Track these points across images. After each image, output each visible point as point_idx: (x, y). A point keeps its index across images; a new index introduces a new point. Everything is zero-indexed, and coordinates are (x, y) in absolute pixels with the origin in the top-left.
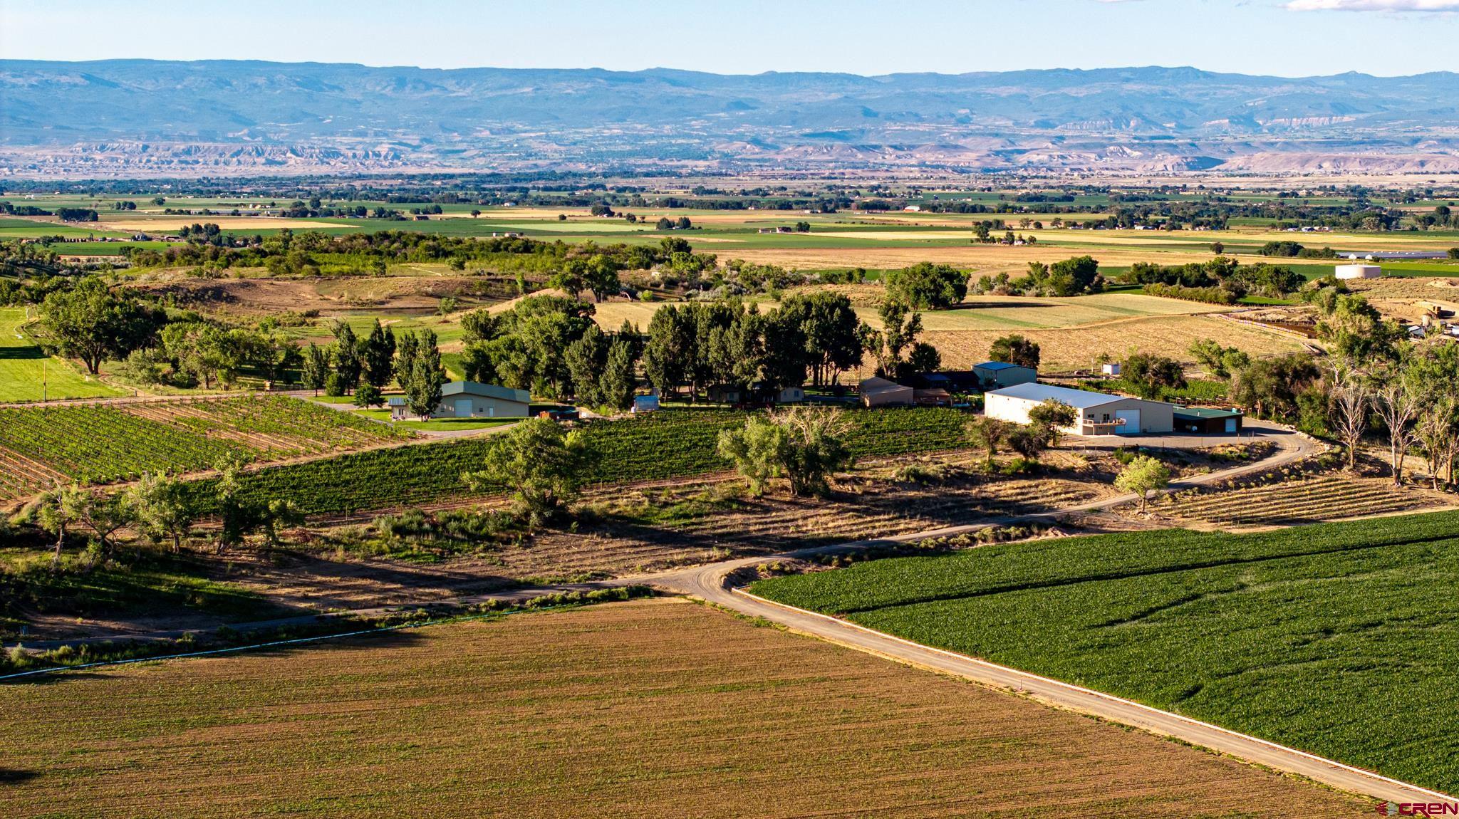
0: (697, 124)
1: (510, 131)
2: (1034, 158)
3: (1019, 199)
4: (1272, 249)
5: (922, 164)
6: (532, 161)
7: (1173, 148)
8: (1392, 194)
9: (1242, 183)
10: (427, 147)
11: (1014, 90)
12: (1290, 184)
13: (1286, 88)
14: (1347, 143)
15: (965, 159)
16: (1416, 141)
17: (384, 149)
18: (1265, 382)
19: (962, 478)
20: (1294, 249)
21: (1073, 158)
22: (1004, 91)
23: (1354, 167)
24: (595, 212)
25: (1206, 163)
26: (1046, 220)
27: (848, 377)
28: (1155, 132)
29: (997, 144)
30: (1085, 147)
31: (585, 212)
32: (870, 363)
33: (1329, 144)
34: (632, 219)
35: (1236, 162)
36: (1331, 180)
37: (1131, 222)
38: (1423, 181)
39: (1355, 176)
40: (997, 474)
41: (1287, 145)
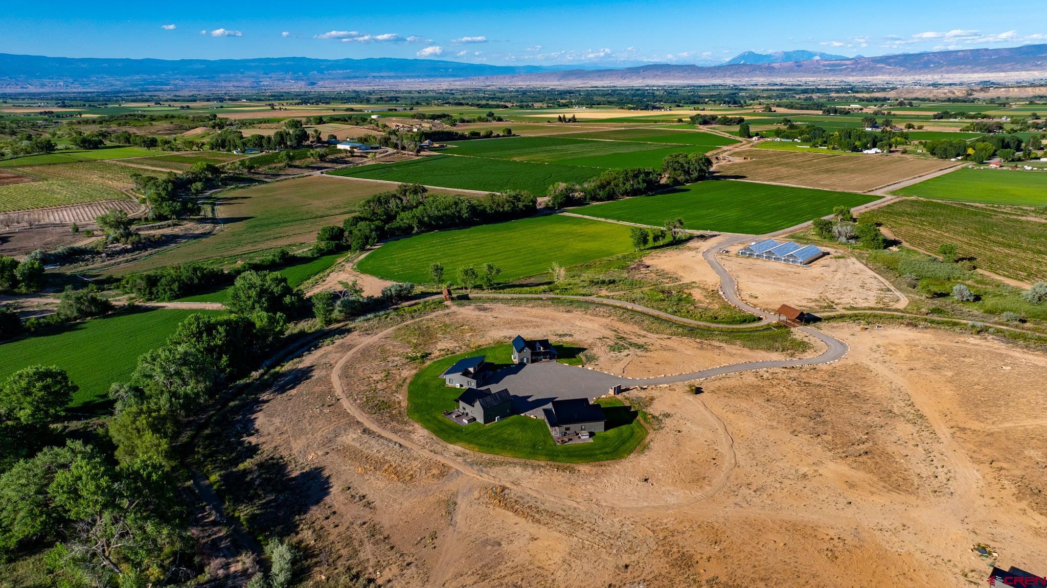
0: (163, 75)
1: (102, 77)
2: (265, 83)
3: (269, 96)
4: (347, 110)
5: (234, 86)
6: (113, 87)
7: (302, 80)
8: (364, 92)
9: (325, 90)
10: (76, 83)
11: (256, 64)
12: (338, 89)
13: (329, 63)
14: (349, 78)
15: (246, 84)
16: (366, 77)
17: (61, 83)
18: (383, 141)
19: (342, 158)
20: (352, 110)
21: (276, 83)
22: (253, 64)
23: (352, 85)
24: (156, 104)
25: (313, 84)
26: (284, 102)
27: (308, 142)
28: (296, 75)
29: (253, 80)
30: (279, 80)
31: (152, 104)
32: (311, 139)
33: (344, 78)
34: (170, 106)
35: (321, 83)
36: (348, 88)
37: (306, 103)
38: (371, 88)
39: (353, 87)
40: (347, 157)
41: (333, 79)
